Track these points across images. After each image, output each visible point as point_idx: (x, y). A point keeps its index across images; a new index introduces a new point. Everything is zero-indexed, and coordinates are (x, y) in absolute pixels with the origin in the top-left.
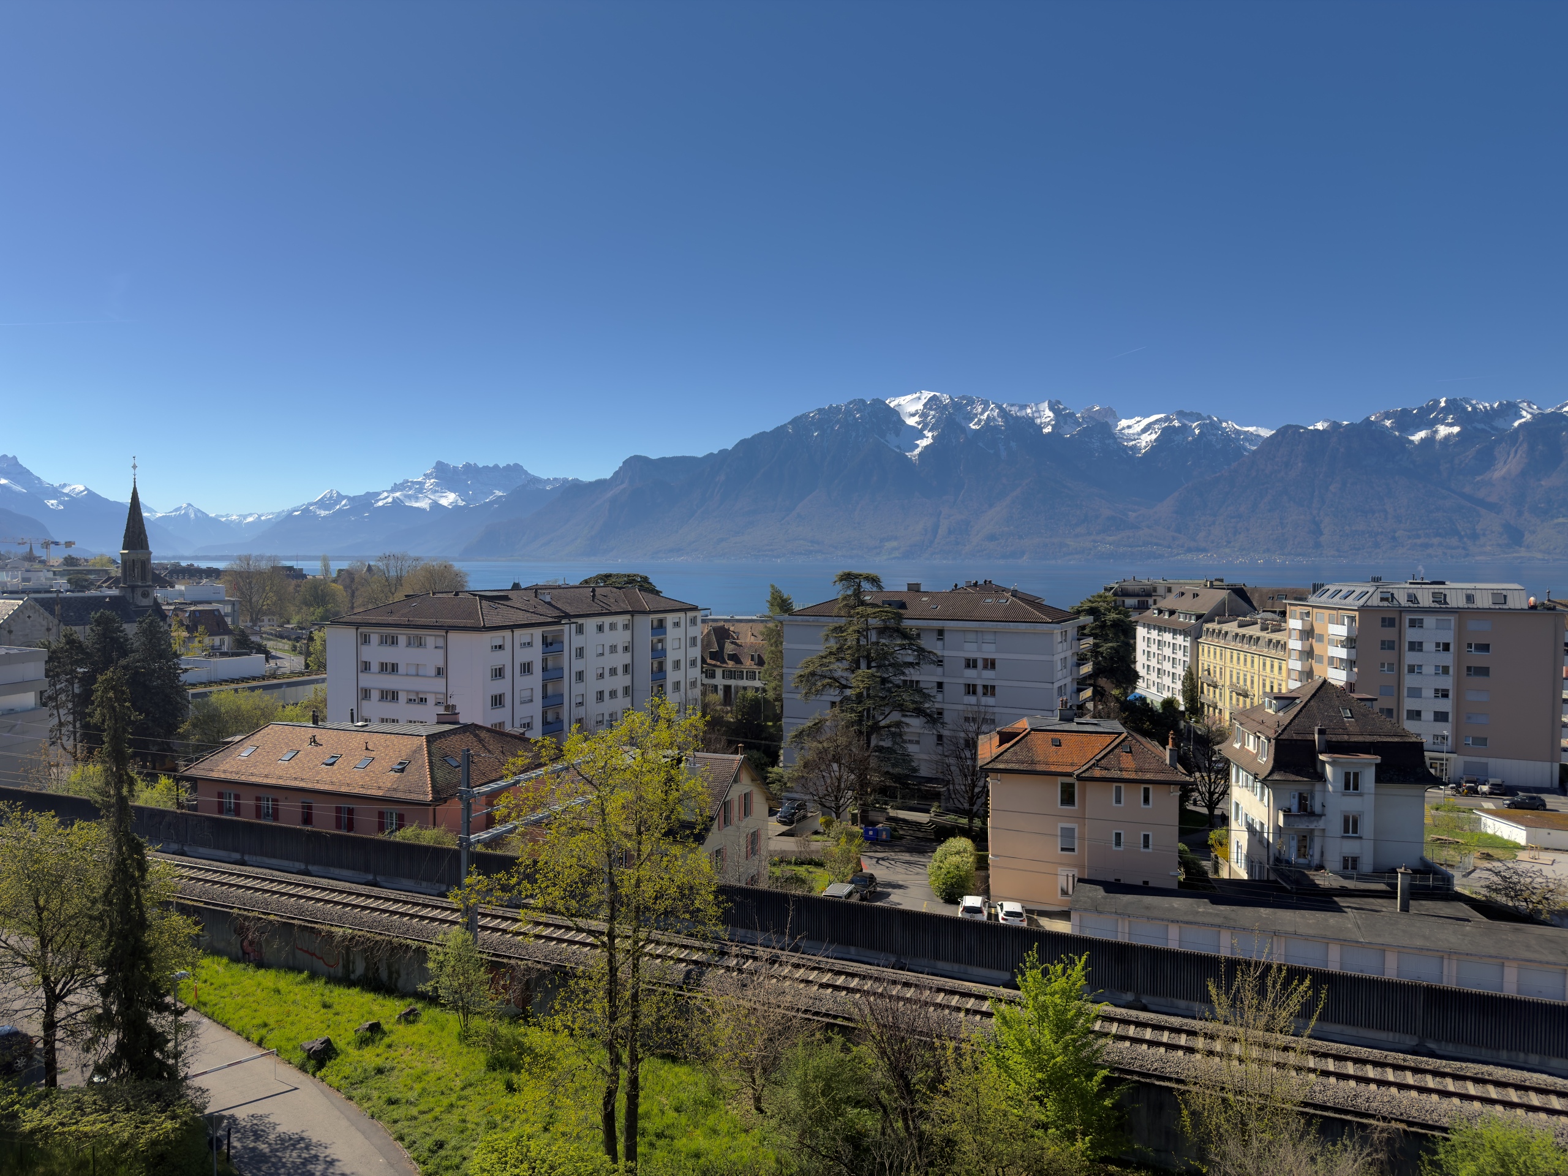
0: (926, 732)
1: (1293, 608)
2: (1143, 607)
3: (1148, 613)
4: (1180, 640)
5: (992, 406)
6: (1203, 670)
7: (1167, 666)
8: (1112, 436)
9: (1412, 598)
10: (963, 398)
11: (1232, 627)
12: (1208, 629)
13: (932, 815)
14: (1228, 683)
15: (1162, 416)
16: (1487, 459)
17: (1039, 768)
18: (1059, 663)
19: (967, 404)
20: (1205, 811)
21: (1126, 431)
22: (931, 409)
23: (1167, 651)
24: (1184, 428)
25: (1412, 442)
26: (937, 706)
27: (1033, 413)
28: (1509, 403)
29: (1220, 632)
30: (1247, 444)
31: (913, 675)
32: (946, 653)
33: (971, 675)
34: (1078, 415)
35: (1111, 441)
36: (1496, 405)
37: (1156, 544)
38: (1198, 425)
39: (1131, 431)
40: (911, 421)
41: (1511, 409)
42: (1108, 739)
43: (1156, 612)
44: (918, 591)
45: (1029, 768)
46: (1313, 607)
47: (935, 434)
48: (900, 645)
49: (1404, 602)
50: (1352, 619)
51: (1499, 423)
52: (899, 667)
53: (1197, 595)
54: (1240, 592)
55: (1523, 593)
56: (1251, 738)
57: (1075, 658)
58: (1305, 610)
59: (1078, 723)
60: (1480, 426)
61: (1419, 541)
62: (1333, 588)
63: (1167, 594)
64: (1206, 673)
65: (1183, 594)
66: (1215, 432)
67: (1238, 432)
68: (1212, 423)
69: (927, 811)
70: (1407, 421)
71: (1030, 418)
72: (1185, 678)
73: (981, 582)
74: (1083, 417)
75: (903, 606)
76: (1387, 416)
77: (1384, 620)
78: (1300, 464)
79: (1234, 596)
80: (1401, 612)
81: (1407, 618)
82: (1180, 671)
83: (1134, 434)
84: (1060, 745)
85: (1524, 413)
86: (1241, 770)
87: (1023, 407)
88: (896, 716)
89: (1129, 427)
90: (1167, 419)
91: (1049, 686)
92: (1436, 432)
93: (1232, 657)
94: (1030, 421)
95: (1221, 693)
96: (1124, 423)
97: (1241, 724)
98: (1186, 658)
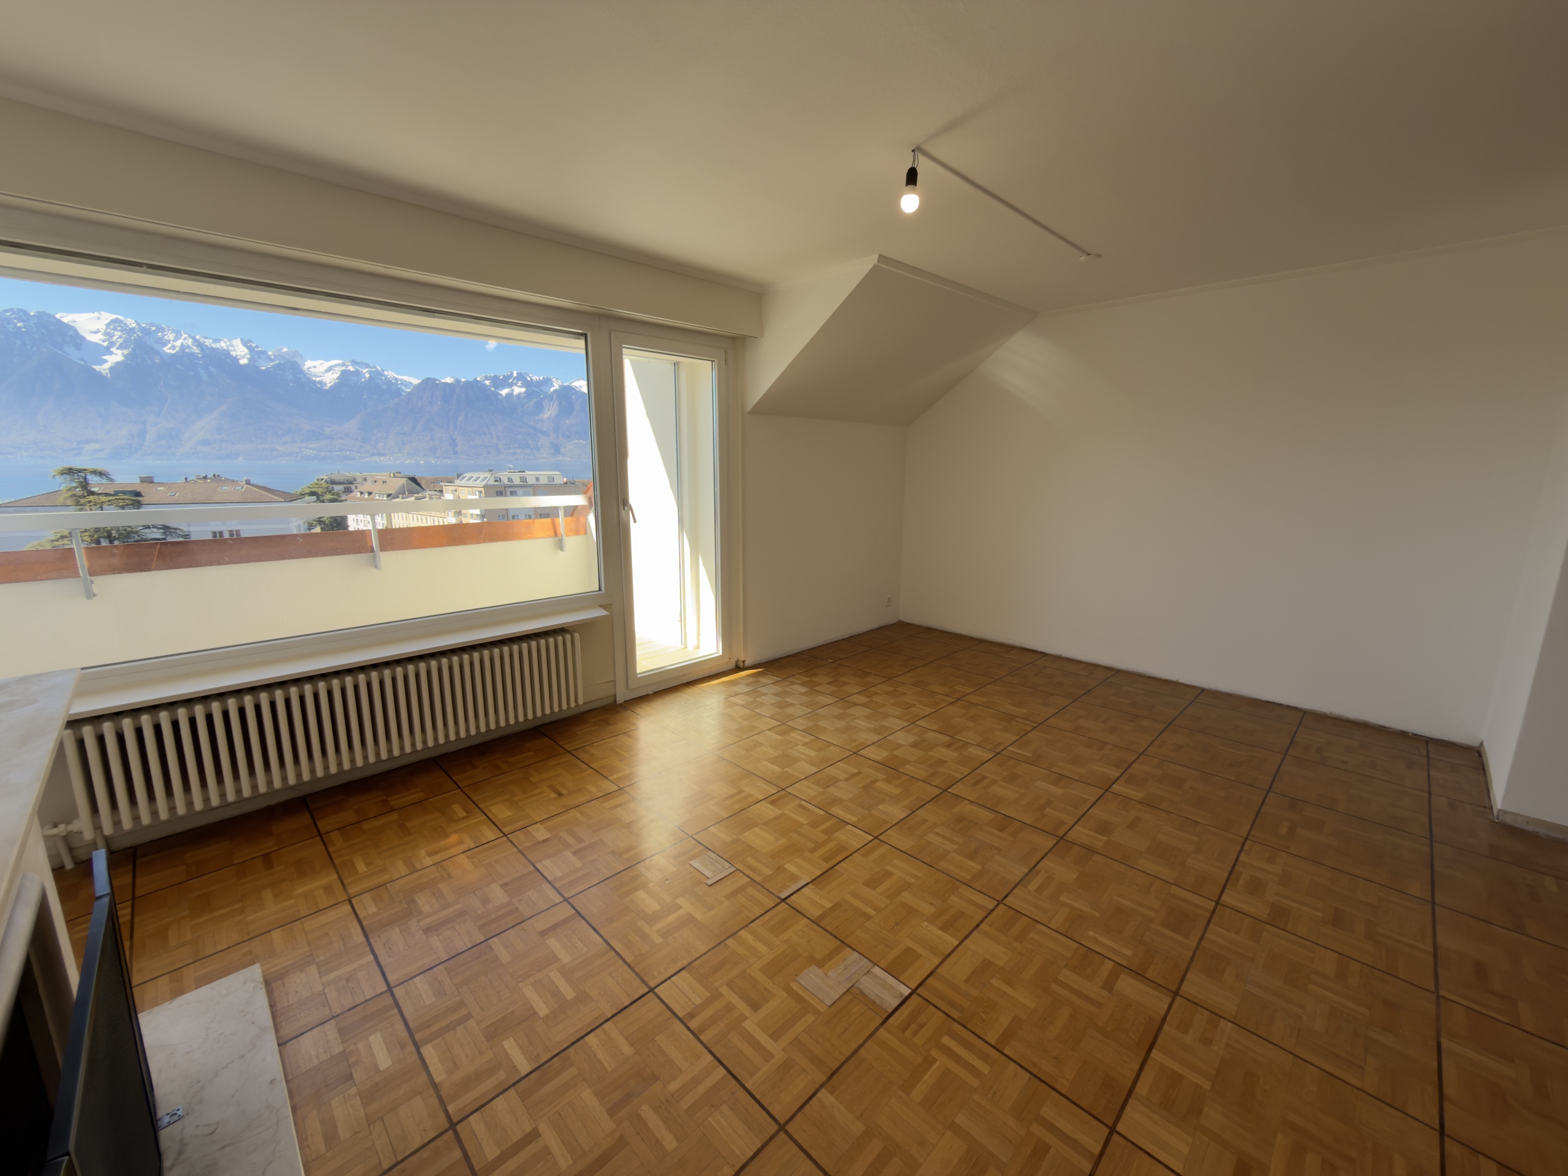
1: (447, 487)
2: (347, 491)
3: (354, 494)
5: (184, 336)
8: (301, 372)
9: (510, 480)
10: (152, 325)
11: (411, 500)
15: (340, 362)
16: (539, 407)
19: (157, 331)
21: (313, 370)
22: (115, 329)
24: (357, 373)
25: (501, 395)
27: (227, 346)
28: (547, 378)
30: (403, 387)
34: (270, 353)
35: (302, 376)
36: (541, 378)
37: (348, 450)
38: (368, 371)
39: (316, 371)
40: (96, 338)
41: (547, 382)
43: (359, 493)
44: (152, 482)
46: (459, 486)
47: (126, 352)
49: (506, 482)
50: (480, 492)
51: (544, 388)
53: (386, 482)
54: (413, 480)
55: (561, 476)
58: (454, 488)
60: (535, 389)
61: (511, 451)
62: (467, 476)
63: (365, 482)
65: (375, 482)
66: (380, 377)
67: (396, 379)
68: (377, 371)
70: (498, 382)
71: (225, 350)
73: (210, 475)
74: (275, 356)
75: (138, 494)
76: (487, 378)
77: (497, 492)
78: (439, 403)
79: (410, 482)
80: (505, 487)
81: (508, 490)
83: (319, 373)
85: (555, 384)
87: (217, 341)
89: (315, 367)
90: (343, 365)
92: (513, 390)
93: (413, 518)
94: (227, 353)
96: (308, 364)
98: (383, 522)
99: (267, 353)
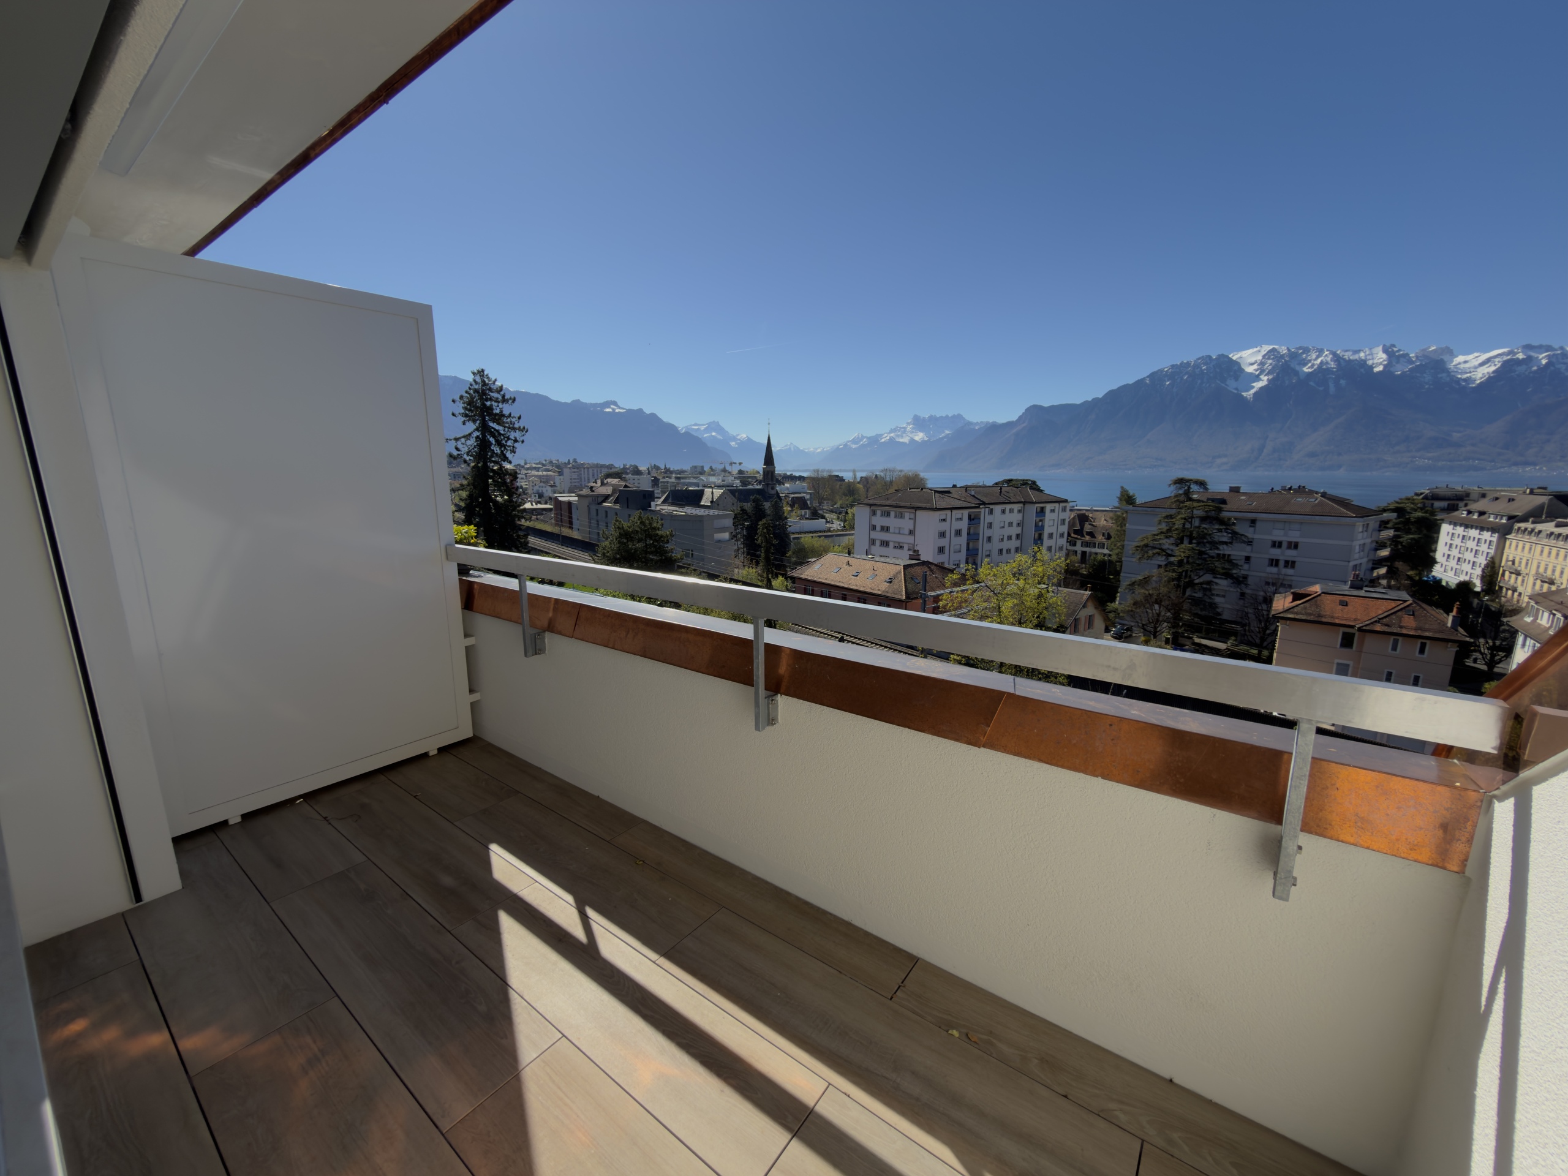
0: (1231, 589)
2: (1451, 509)
3: (1456, 513)
4: (1486, 535)
5: (1326, 353)
6: (1507, 561)
7: (1469, 556)
8: (1447, 371)
10: (1300, 348)
11: (1549, 527)
12: (1519, 528)
13: (1229, 645)
14: (1533, 571)
15: (1508, 350)
17: (1324, 620)
18: (1357, 547)
19: (1303, 353)
20: (1485, 668)
21: (1462, 366)
22: (1269, 359)
23: (1471, 544)
24: (1528, 361)
26: (1243, 572)
27: (1366, 356)
29: (1533, 530)
31: (1225, 550)
32: (1256, 536)
33: (1276, 553)
34: (1413, 355)
35: (1444, 375)
39: (1467, 365)
40: (1250, 369)
43: (1465, 512)
44: (1238, 492)
45: (1318, 620)
47: (1271, 377)
48: (1218, 529)
52: (1215, 544)
53: (1513, 500)
56: (1546, 614)
57: (1375, 544)
59: (1367, 591)
63: (1480, 499)
64: (1510, 563)
65: (1497, 499)
66: (1565, 361)
69: (1226, 643)
71: (1362, 360)
72: (1487, 566)
73: (1295, 487)
74: (1417, 357)
75: (1224, 502)
79: (1556, 501)
82: (1482, 561)
83: (1470, 368)
84: (1346, 605)
86: (1528, 640)
87: (1359, 351)
88: (1208, 577)
89: (1466, 362)
90: (1512, 353)
91: (1346, 563)
93: (1542, 551)
94: (1363, 363)
95: (1523, 581)
96: (1460, 358)
97: (1537, 603)
98: (1489, 551)
99: (1407, 355)
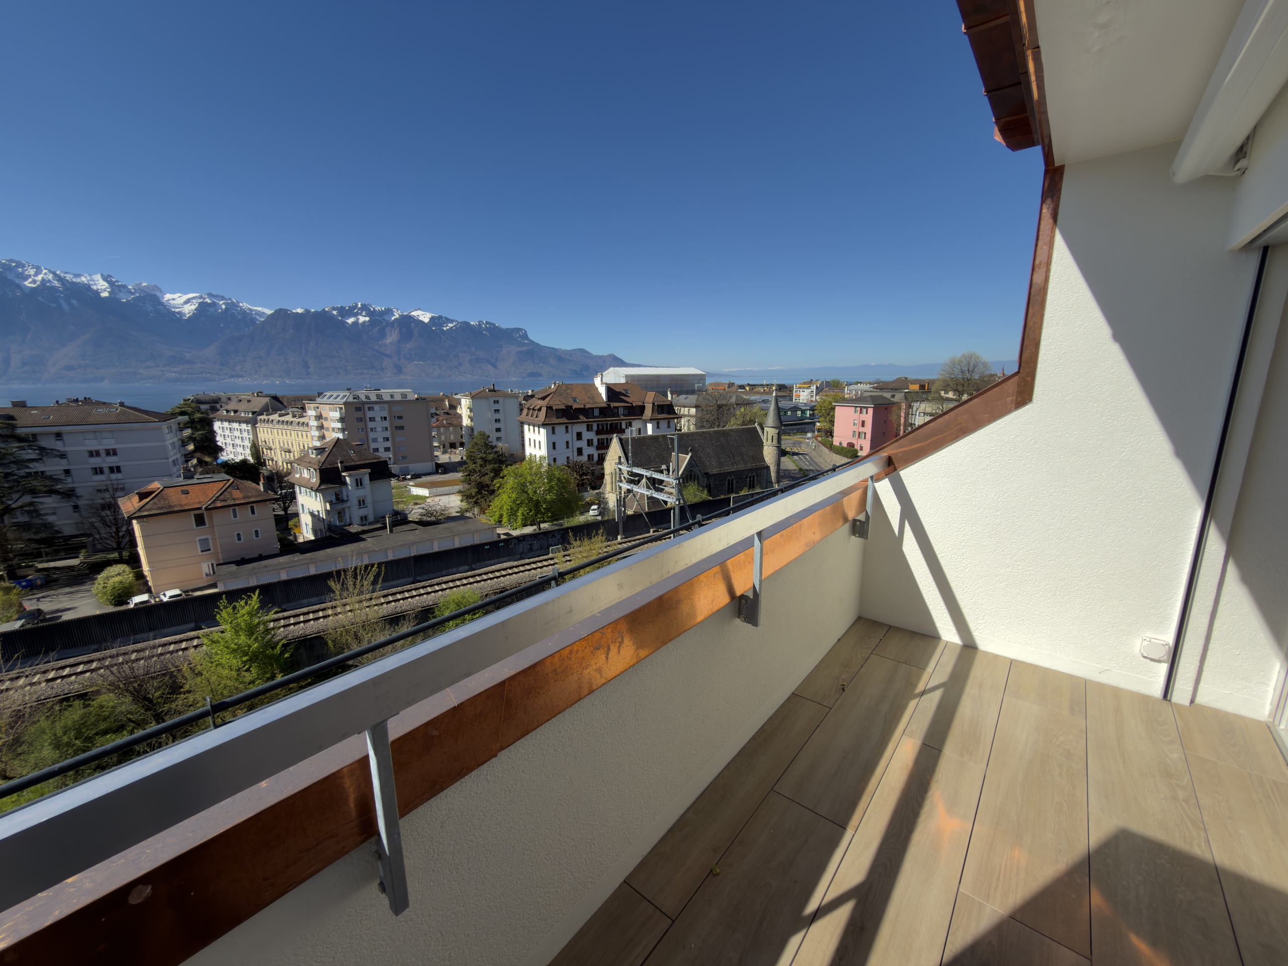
0: (63, 505)
1: (309, 405)
2: (214, 410)
3: (219, 412)
4: (244, 426)
5: (45, 271)
6: (262, 442)
7: (238, 442)
8: (162, 304)
9: (367, 397)
10: (12, 261)
11: (275, 417)
12: (261, 419)
13: (82, 558)
14: (278, 447)
15: (197, 295)
16: (382, 334)
17: (176, 509)
18: (170, 446)
19: (16, 267)
21: (172, 302)
23: (237, 434)
24: (214, 304)
25: (348, 323)
26: (70, 486)
27: (88, 281)
28: (388, 309)
29: (268, 420)
30: (258, 317)
31: (38, 467)
32: (67, 449)
33: (96, 461)
34: (130, 287)
35: (161, 307)
36: (383, 309)
37: (209, 373)
38: (224, 303)
39: (175, 302)
41: (389, 311)
42: (221, 484)
43: (225, 412)
44: (25, 406)
45: (168, 510)
46: (320, 404)
48: (18, 447)
49: (364, 399)
50: (341, 409)
51: (386, 317)
52: (21, 463)
53: (250, 401)
54: (275, 398)
55: (413, 393)
56: (305, 471)
57: (180, 442)
58: (316, 405)
59: (198, 479)
60: (378, 318)
61: (358, 371)
62: (328, 394)
63: (229, 402)
64: (264, 443)
65: (240, 401)
66: (236, 308)
67: (250, 310)
68: (233, 303)
69: (77, 557)
70: (345, 312)
71: (86, 284)
72: (252, 447)
73: (81, 398)
74: (135, 289)
75: (11, 418)
76: (334, 309)
77: (356, 408)
78: (291, 330)
79: (271, 400)
80: (363, 404)
81: (366, 406)
82: (248, 444)
83: (178, 304)
84: (188, 493)
85: (395, 314)
86: (302, 488)
87: (79, 276)
89: (173, 299)
90: (201, 297)
91: (166, 461)
92: (358, 319)
93: (278, 433)
94: (88, 287)
95: (275, 453)
96: (168, 296)
97: (298, 465)
98: (249, 436)
99: (127, 287)
